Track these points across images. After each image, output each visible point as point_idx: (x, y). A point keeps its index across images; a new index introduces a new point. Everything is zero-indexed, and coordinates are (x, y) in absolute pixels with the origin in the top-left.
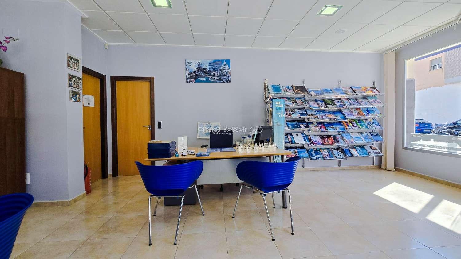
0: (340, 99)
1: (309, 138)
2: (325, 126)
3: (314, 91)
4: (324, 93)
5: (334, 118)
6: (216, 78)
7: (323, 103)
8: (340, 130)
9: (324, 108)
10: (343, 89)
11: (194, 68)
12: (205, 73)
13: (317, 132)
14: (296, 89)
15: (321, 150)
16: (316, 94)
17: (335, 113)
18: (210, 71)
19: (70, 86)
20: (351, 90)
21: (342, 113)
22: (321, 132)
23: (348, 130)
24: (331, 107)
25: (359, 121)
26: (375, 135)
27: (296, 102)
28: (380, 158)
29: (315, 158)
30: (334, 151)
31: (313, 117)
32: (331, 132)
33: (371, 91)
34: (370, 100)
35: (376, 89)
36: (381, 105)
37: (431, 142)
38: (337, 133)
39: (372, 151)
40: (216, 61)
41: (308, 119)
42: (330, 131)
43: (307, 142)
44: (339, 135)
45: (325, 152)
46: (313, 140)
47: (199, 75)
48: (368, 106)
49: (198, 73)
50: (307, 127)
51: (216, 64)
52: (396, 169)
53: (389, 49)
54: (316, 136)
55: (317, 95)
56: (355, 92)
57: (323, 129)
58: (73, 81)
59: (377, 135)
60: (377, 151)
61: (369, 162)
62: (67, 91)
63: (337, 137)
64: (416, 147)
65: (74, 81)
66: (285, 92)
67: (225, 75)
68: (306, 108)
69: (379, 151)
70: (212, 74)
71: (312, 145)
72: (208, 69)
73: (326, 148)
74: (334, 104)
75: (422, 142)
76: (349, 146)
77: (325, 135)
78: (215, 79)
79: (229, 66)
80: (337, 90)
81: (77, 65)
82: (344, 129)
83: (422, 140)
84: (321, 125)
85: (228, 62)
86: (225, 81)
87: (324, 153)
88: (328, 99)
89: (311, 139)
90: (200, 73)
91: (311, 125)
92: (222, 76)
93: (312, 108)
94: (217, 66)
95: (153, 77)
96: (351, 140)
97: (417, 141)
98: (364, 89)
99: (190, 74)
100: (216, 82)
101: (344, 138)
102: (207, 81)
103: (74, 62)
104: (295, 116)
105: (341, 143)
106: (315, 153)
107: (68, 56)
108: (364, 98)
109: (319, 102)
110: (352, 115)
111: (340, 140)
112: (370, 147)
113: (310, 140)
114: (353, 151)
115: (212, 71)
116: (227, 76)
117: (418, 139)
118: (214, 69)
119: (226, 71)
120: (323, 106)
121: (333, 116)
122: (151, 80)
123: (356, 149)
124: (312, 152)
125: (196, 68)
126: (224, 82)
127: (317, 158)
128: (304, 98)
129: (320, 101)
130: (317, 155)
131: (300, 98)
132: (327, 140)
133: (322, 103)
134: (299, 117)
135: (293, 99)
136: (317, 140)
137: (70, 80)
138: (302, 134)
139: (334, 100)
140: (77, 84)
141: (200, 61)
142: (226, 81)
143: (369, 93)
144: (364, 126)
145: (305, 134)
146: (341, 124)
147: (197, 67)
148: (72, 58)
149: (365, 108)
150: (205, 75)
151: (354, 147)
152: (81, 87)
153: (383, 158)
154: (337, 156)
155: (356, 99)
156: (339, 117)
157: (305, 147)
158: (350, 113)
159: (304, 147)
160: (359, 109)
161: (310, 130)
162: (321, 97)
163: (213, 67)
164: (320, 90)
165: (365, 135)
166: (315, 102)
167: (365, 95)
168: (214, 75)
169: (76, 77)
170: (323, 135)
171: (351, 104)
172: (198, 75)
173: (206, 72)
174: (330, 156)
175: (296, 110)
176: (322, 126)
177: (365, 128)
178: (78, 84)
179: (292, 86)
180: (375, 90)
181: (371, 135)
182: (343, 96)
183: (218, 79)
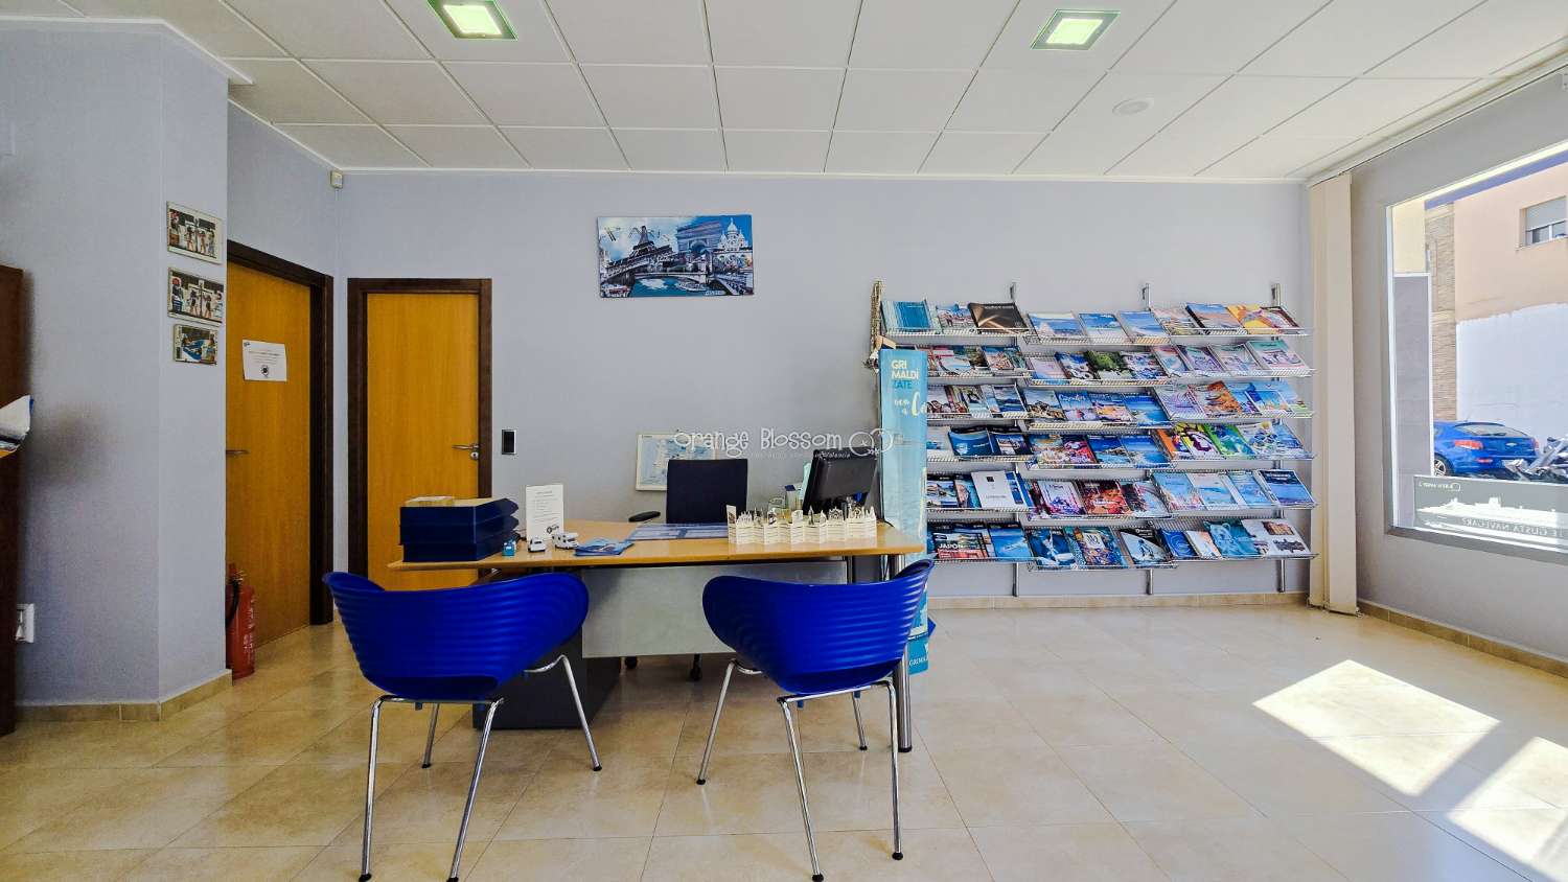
0: (1146, 349)
1: (1032, 492)
2: (1093, 447)
3: (1051, 324)
4: (1088, 328)
5: (1124, 417)
6: (703, 279)
7: (1084, 365)
8: (1147, 463)
9: (1088, 383)
10: (1159, 314)
11: (626, 247)
12: (666, 264)
13: (1060, 467)
14: (981, 318)
15: (1078, 536)
16: (1057, 331)
17: (1129, 401)
18: (681, 255)
19: (176, 309)
20: (1187, 316)
21: (1155, 400)
22: (1076, 467)
23: (1177, 463)
24: (1110, 380)
25: (1221, 430)
26: (1281, 482)
27: (983, 363)
28: (1305, 565)
29: (1056, 564)
30: (1127, 537)
31: (1045, 414)
32: (1113, 467)
33: (1265, 321)
34: (1260, 353)
35: (1281, 312)
36: (1302, 370)
37: (1492, 509)
38: (1140, 473)
39: (1270, 539)
40: (702, 221)
41: (1029, 421)
42: (1111, 465)
43: (1024, 506)
44: (1146, 478)
45: (1094, 543)
46: (1049, 498)
47: (643, 269)
48: (1253, 373)
49: (638, 265)
50: (1025, 450)
51: (701, 231)
52: (1363, 608)
53: (1328, 169)
54: (1060, 484)
55: (1059, 336)
56: (1202, 326)
57: (1085, 460)
58: (187, 294)
59: (1288, 481)
60: (1291, 539)
61: (1263, 582)
62: (166, 329)
63: (1137, 485)
64: (1436, 527)
65: (193, 294)
66: (942, 326)
67: (732, 270)
68: (1022, 384)
69: (1296, 538)
70: (690, 266)
71: (1044, 514)
72: (676, 250)
73: (1099, 528)
74: (1123, 367)
75: (1456, 508)
76: (1180, 519)
77: (1093, 482)
78: (697, 282)
79: (748, 236)
80: (1135, 316)
81: (207, 241)
82: (1163, 458)
83: (1456, 499)
84: (1076, 445)
85: (744, 223)
86: (733, 291)
87: (1089, 546)
88: (1104, 350)
89: (1041, 495)
90: (646, 263)
91: (1039, 445)
92: (721, 273)
93: (1039, 383)
94: (705, 240)
95: (490, 280)
96: (1188, 497)
97: (1439, 504)
98: (1236, 312)
99: (611, 266)
100: (701, 293)
101: (1164, 490)
102: (672, 291)
103: (193, 229)
104: (980, 413)
105: (1152, 510)
106: (1055, 543)
107: (171, 210)
108: (1240, 344)
109: (1067, 362)
110: (1191, 406)
111: (1149, 499)
112: (1264, 523)
113: (1036, 496)
114: (1199, 540)
115: (687, 257)
116: (739, 273)
117: (1443, 498)
118: (697, 251)
119: (739, 255)
120: (1083, 375)
121: (1122, 414)
122: (480, 290)
123: (1209, 531)
124: (1045, 542)
125: (635, 248)
126: (728, 293)
127: (1061, 563)
128: (1017, 347)
129: (1072, 357)
130: (1061, 552)
131: (1000, 349)
132: (1101, 498)
133: (1078, 366)
134: (995, 416)
135: (975, 350)
136: (1063, 498)
137: (176, 292)
138: (1010, 476)
139: (1122, 353)
140: (204, 303)
141: (646, 222)
142: (737, 289)
143: (1256, 328)
144: (1238, 446)
145: (1018, 475)
146: (1151, 441)
148: (183, 218)
149: (1243, 382)
150: (665, 271)
151: (1202, 525)
152: (222, 314)
153: (1314, 566)
154: (1139, 557)
155: (1207, 350)
156: (1144, 416)
157: (1019, 524)
158: (1184, 401)
159: (1016, 523)
160: (1220, 384)
161: (1036, 462)
162: (1073, 343)
163: (690, 242)
164: (1073, 318)
165: (1243, 479)
166: (1055, 364)
167: (1241, 333)
168: (696, 269)
169: (200, 282)
170: (1088, 482)
171: (1187, 369)
172: (640, 270)
173: (667, 260)
174: (1113, 558)
175: (985, 389)
176: (1081, 448)
177: (1240, 454)
178: (208, 306)
179: (971, 307)
180: (1279, 317)
181: (1269, 480)
182: (1157, 339)
183: (707, 284)
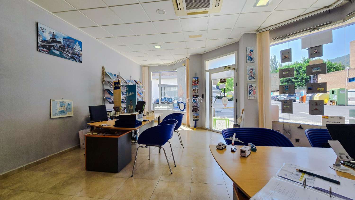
6: (70, 55)
10: (133, 81)
11: (48, 37)
18: (64, 46)
40: (71, 38)
47: (53, 46)
49: (51, 44)
51: (69, 41)
53: (146, 65)
70: (66, 50)
78: (68, 55)
79: (81, 47)
83: (158, 106)
85: (80, 43)
86: (77, 61)
90: (54, 44)
92: (74, 55)
94: (70, 44)
99: (42, 41)
115: (66, 47)
116: (79, 56)
118: (68, 46)
119: (79, 51)
141: (54, 31)
147: (51, 37)
163: (67, 43)
168: (68, 51)
173: (60, 46)
183: (71, 57)
